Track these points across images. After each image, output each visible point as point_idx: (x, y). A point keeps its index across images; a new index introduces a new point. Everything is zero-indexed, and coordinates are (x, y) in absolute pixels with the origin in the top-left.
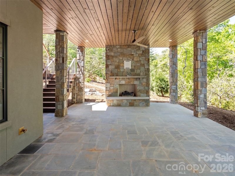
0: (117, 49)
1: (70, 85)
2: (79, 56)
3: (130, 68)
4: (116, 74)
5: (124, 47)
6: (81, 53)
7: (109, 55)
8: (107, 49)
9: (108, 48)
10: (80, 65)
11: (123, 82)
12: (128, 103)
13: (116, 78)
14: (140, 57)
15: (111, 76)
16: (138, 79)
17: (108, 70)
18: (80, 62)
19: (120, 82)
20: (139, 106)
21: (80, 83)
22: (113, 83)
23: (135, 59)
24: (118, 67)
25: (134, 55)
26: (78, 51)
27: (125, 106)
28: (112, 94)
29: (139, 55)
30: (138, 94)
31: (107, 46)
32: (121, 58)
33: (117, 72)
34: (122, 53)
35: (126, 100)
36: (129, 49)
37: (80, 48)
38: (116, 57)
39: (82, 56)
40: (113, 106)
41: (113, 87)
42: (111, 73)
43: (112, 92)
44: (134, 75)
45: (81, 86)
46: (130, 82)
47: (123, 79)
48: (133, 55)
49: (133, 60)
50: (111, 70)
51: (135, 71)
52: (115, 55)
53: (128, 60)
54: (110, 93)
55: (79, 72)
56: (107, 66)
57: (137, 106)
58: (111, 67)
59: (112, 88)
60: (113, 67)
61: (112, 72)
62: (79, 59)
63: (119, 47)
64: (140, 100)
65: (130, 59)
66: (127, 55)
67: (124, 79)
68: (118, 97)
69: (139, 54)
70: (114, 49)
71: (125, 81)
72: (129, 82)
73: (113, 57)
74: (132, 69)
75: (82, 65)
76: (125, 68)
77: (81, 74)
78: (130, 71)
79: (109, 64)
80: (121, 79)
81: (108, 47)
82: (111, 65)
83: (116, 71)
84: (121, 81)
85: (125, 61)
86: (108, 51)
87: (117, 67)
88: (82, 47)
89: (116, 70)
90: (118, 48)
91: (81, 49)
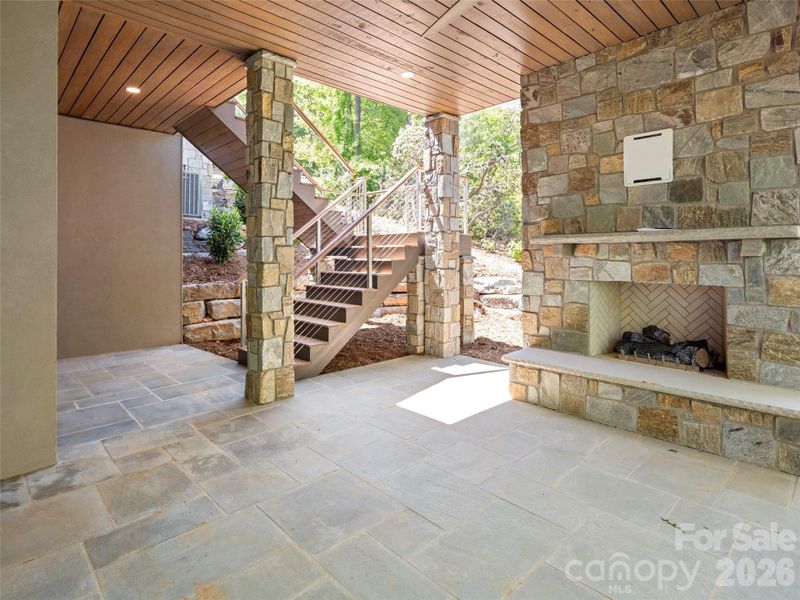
0: (581, 79)
1: (375, 278)
2: (431, 155)
3: (667, 177)
4: (574, 221)
5: (621, 55)
6: (436, 143)
7: (538, 121)
8: (529, 95)
9: (532, 89)
10: (432, 193)
11: (621, 271)
12: (634, 413)
13: (574, 246)
14: (744, 90)
15: (547, 234)
16: (731, 247)
17: (533, 203)
18: (434, 179)
19: (601, 268)
20: (719, 452)
21: (435, 269)
22: (559, 274)
23: (705, 112)
24: (585, 182)
25: (698, 86)
26: (428, 135)
27: (611, 423)
28: (556, 335)
29: (742, 74)
30: (733, 355)
31: (528, 76)
32: (604, 126)
33: (578, 213)
34: (608, 91)
35: (615, 387)
36: (658, 54)
37: (432, 121)
38: (576, 123)
39: (440, 153)
40: (537, 404)
41: (561, 294)
42: (551, 216)
43: (555, 322)
44: (697, 225)
45: (437, 281)
46: (665, 269)
47: (617, 249)
48: (685, 85)
49: (687, 119)
50: (548, 201)
51: (708, 193)
52: (570, 115)
53: (650, 128)
54: (544, 331)
55: (432, 222)
56: (529, 184)
57: (701, 449)
58: (550, 185)
59: (551, 301)
60: (560, 184)
61: (555, 214)
62: (431, 170)
63: (591, 61)
64: (724, 407)
65: (665, 118)
66: (642, 100)
67: (626, 252)
68: (586, 354)
69: (736, 70)
70: (563, 82)
71: (629, 261)
72: (659, 272)
73: (555, 127)
74: (683, 184)
75: (440, 195)
76: (629, 182)
77: (437, 233)
78: (665, 198)
79: (535, 170)
80: (604, 249)
81: (533, 80)
82: (545, 174)
83: (574, 206)
84: (609, 266)
85: (628, 141)
86: (533, 103)
87: (582, 180)
88: (438, 114)
89: (577, 197)
90: (587, 70)
91: (435, 125)
